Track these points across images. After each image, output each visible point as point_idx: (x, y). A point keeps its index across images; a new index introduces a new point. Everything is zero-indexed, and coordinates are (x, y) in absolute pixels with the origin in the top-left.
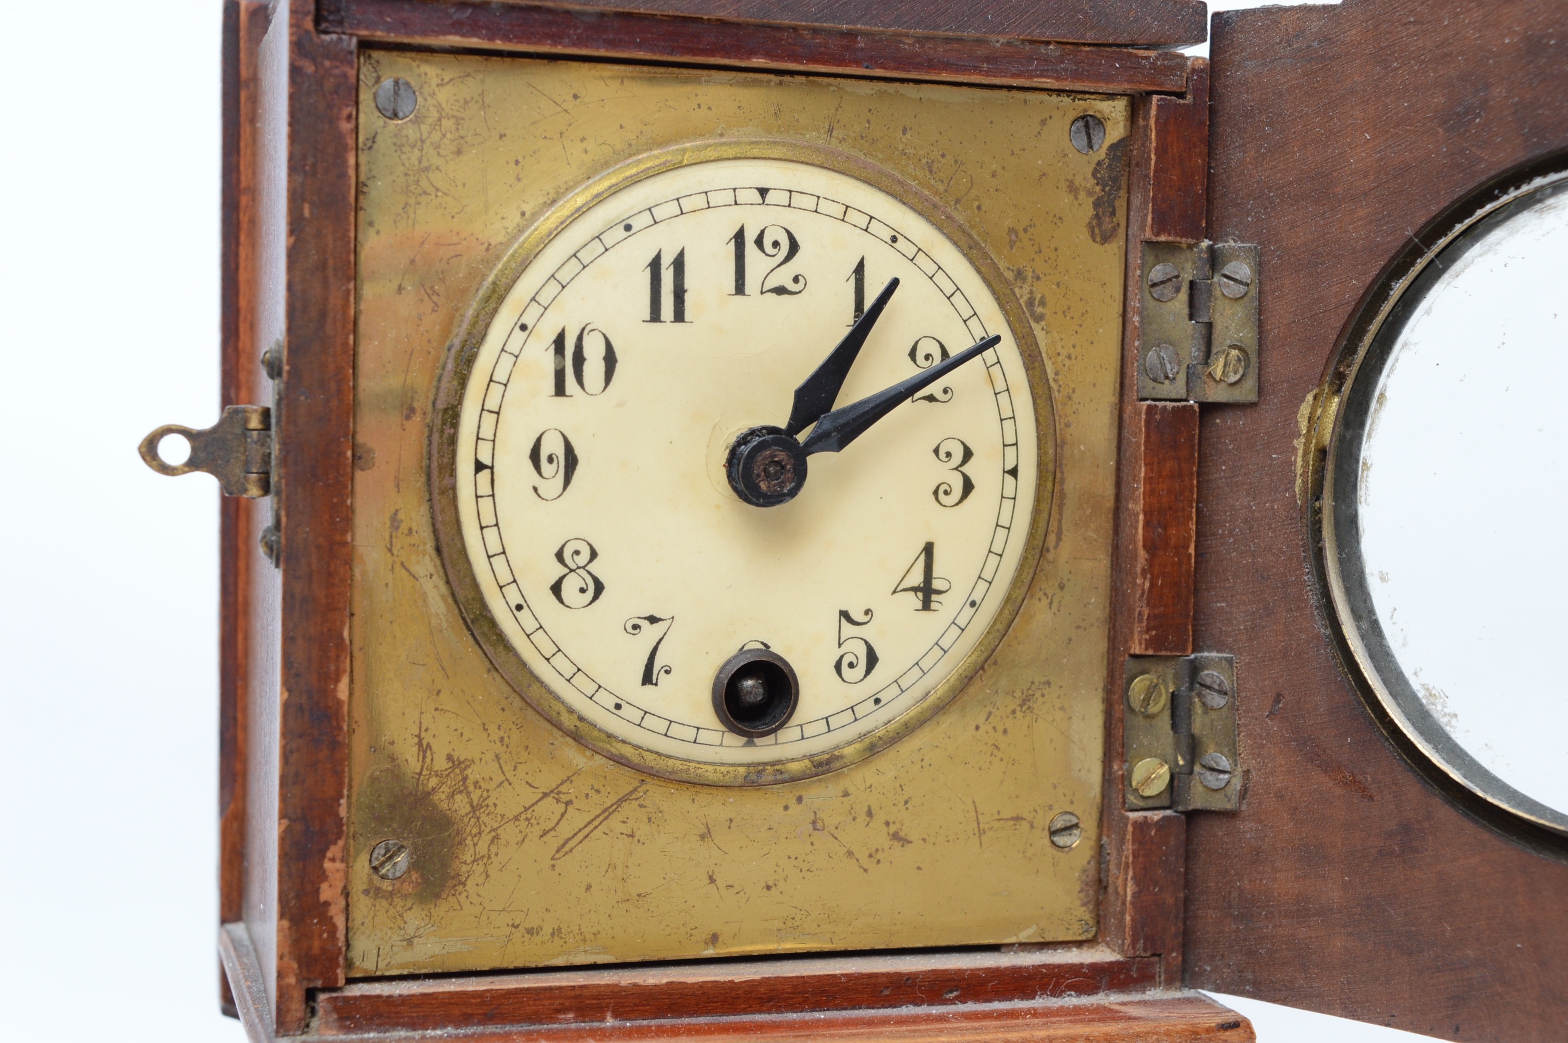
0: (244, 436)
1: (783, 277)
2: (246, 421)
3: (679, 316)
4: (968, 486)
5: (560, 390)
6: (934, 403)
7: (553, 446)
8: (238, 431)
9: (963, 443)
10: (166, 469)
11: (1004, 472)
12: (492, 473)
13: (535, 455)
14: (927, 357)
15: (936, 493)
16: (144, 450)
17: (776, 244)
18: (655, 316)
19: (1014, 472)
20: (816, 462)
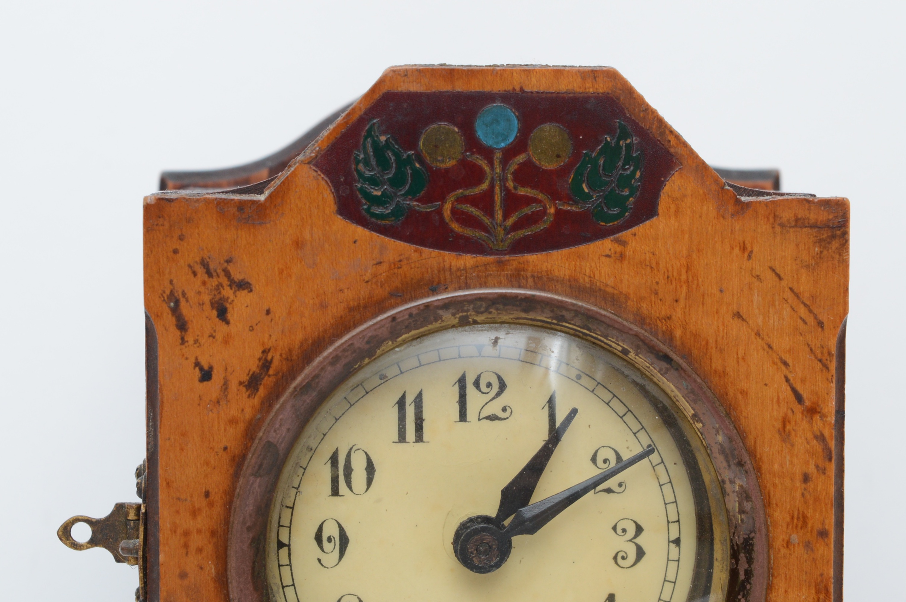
0: (126, 525)
1: (495, 408)
2: (127, 514)
3: (419, 438)
4: (640, 553)
5: (335, 492)
6: (611, 494)
7: (331, 530)
8: (123, 519)
9: (635, 522)
10: (76, 546)
11: (669, 542)
12: (289, 550)
13: (318, 538)
14: (605, 461)
15: (615, 558)
16: (60, 533)
17: (489, 385)
18: (402, 438)
19: (677, 542)
20: (516, 540)
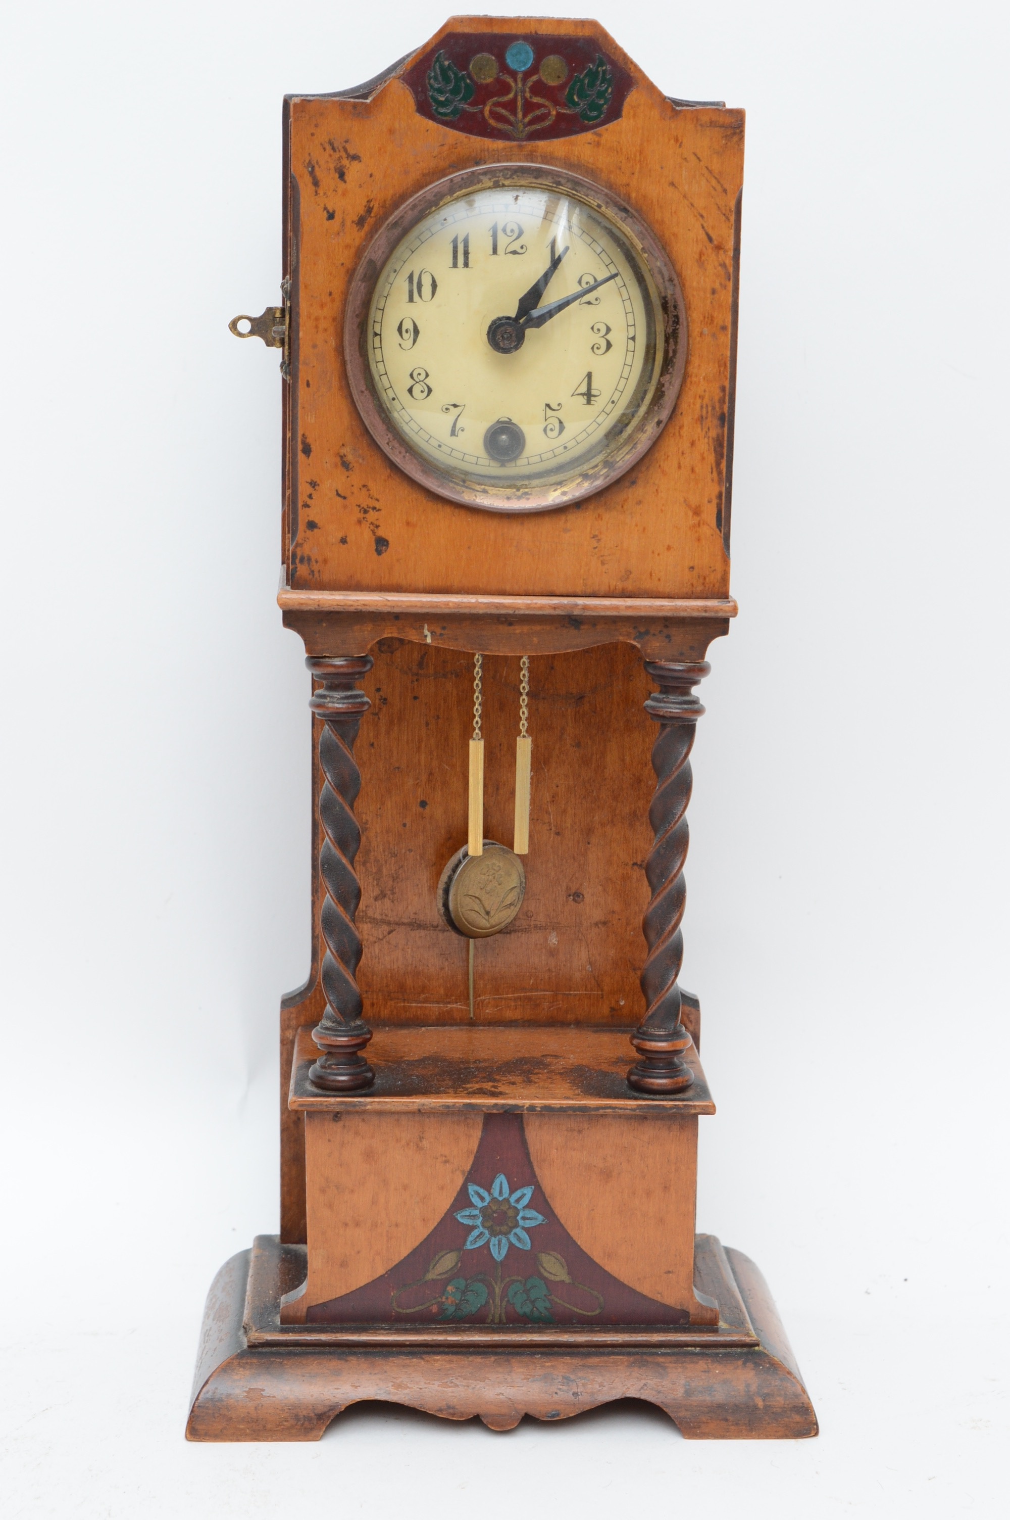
0: (274, 320)
1: (515, 246)
2: (275, 313)
3: (466, 265)
4: (609, 345)
5: (411, 299)
6: (591, 305)
7: (408, 325)
8: (271, 318)
9: (606, 324)
10: (240, 335)
11: (628, 338)
12: (381, 337)
13: (400, 330)
14: (587, 283)
15: (593, 348)
16: (231, 326)
17: (512, 231)
18: (455, 265)
19: (633, 339)
20: (529, 332)
